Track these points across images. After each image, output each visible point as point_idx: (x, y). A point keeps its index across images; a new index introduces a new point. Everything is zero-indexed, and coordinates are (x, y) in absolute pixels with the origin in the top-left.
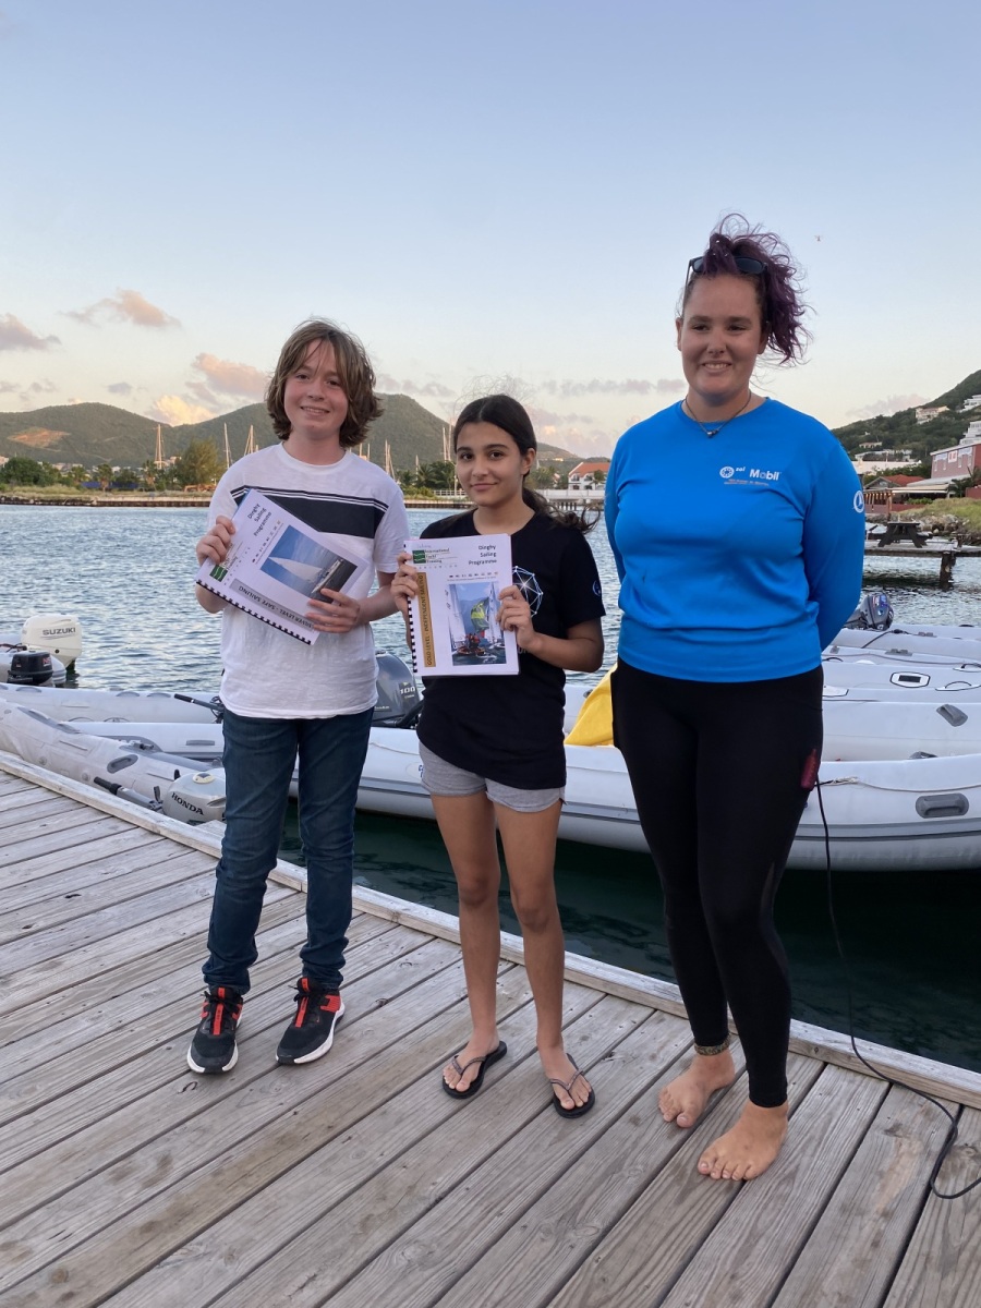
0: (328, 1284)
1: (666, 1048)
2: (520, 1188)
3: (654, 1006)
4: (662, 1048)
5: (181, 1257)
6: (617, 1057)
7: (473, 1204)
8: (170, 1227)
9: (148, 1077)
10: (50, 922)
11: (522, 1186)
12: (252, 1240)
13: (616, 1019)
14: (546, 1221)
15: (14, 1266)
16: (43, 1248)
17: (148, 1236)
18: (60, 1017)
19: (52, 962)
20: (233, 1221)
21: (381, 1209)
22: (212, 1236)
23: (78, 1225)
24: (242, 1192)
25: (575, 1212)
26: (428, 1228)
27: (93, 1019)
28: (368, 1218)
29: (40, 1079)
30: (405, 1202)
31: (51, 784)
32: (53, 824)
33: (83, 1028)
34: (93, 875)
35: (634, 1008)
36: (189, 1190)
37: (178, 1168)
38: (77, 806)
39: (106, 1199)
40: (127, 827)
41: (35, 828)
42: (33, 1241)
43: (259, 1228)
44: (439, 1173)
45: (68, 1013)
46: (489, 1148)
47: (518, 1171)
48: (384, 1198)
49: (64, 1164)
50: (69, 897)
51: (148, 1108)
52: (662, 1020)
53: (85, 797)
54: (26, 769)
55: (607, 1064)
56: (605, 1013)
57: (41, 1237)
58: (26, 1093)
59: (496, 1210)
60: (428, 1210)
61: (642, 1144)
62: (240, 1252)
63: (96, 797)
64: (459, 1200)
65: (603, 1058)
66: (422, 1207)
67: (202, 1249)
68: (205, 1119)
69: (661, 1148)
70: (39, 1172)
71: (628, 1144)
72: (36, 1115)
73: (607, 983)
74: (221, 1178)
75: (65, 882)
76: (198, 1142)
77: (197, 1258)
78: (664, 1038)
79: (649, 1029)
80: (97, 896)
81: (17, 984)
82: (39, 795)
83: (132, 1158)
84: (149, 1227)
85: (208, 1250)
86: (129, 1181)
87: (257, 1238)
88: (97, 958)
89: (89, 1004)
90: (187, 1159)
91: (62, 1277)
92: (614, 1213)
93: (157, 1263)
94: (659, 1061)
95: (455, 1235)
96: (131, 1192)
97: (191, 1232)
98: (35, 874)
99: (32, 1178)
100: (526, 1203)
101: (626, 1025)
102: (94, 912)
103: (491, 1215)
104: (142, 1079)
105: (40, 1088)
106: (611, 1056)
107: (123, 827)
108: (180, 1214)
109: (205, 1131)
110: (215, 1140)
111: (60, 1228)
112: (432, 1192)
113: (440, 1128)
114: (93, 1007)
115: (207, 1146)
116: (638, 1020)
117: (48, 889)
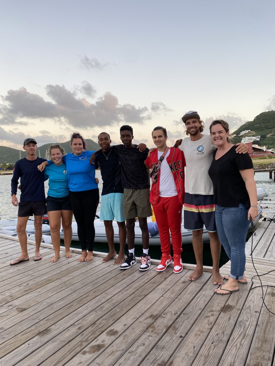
0: (55, 293)
24: (41, 286)
37: (30, 285)
68: (35, 279)
77: (34, 293)
91: (12, 296)
93: (27, 294)
96: (22, 288)
109: (35, 280)
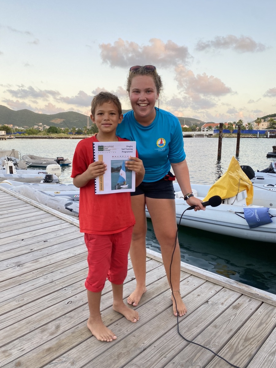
1: (227, 301)
2: (173, 348)
3: (223, 286)
4: (226, 301)
5: (57, 361)
6: (210, 303)
7: (156, 352)
8: (56, 350)
9: (58, 298)
10: (37, 249)
11: (174, 347)
12: (81, 358)
13: (210, 289)
14: (182, 361)
15: (5, 358)
16: (15, 353)
17: (48, 352)
18: (36, 277)
19: (36, 260)
20: (76, 350)
21: (125, 351)
22: (68, 354)
23: (28, 346)
25: (192, 359)
26: (140, 360)
27: (44, 279)
28: (120, 354)
29: (26, 297)
30: (133, 349)
31: (45, 209)
32: (44, 220)
33: (41, 281)
34: (52, 235)
35: (216, 286)
36: (63, 338)
38: (52, 216)
39: (38, 338)
40: (65, 222)
41: (39, 222)
42: (13, 351)
43: (84, 353)
44: (145, 340)
45: (38, 276)
46: (164, 332)
47: (173, 341)
48: (126, 347)
49: (28, 325)
50: (44, 242)
51: (56, 308)
52: (226, 291)
53: (54, 213)
54: (39, 205)
55: (206, 305)
56: (206, 287)
57: (16, 349)
58: (21, 300)
59: (164, 355)
60: (141, 353)
61: (218, 335)
62: (76, 362)
63: (57, 213)
64: (152, 350)
65: (205, 303)
66: (139, 351)
67: (64, 359)
69: (224, 337)
70: (20, 327)
71: (213, 335)
72: (23, 308)
73: (207, 277)
74: (74, 334)
75: (44, 237)
76: (69, 321)
78: (226, 297)
79: (222, 293)
80: (53, 242)
81: (25, 267)
82: (42, 212)
83: (48, 325)
84: (49, 350)
85: (66, 360)
86: (45, 333)
87: (83, 357)
88: (49, 260)
89: (44, 274)
90: (64, 327)
92: (207, 361)
94: (224, 305)
95: (149, 363)
97: (62, 353)
98: (37, 235)
99: (17, 329)
100: (175, 354)
101: (213, 292)
102: (51, 246)
103: (162, 357)
104: (56, 299)
105: (25, 299)
106: (207, 302)
107: (64, 222)
108: (60, 346)
110: (74, 321)
111: (22, 347)
112: (142, 346)
113: (148, 323)
114: (45, 275)
115: (72, 322)
116: (217, 290)
117: (40, 239)
